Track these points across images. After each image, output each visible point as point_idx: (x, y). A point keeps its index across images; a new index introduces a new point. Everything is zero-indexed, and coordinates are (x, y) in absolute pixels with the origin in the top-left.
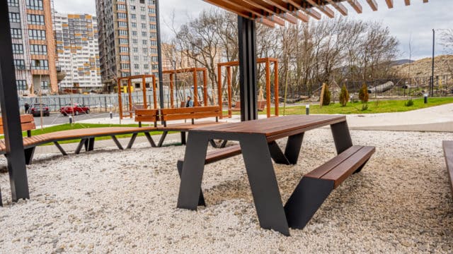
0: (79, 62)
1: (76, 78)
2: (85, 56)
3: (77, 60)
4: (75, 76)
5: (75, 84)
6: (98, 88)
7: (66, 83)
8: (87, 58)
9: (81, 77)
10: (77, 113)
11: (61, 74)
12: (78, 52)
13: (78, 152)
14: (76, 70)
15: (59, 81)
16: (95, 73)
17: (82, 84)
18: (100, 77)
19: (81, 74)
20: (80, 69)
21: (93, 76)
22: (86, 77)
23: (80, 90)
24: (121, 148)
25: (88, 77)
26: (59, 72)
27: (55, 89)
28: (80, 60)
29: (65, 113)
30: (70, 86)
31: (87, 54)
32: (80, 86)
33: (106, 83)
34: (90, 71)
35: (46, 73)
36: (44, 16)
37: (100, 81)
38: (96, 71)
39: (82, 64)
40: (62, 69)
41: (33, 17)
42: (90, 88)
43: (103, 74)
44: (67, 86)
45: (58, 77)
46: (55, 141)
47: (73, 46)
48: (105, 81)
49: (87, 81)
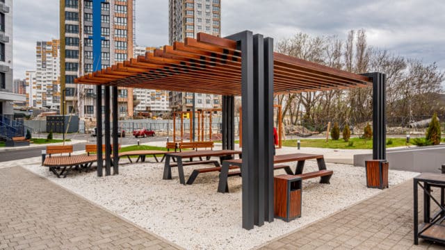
1: (148, 102)
4: (148, 101)
5: (147, 108)
6: (167, 111)
7: (140, 108)
9: (153, 102)
10: (145, 135)
11: (136, 101)
13: (137, 162)
14: (150, 95)
15: (135, 106)
16: (165, 99)
17: (153, 107)
18: (168, 102)
19: (153, 99)
20: (153, 95)
21: (163, 101)
22: (157, 102)
23: (151, 114)
24: (157, 161)
25: (159, 102)
26: (134, 99)
27: (131, 113)
29: (137, 135)
30: (143, 109)
32: (152, 109)
33: (173, 108)
34: (161, 96)
35: (125, 101)
36: (127, 54)
37: (168, 106)
38: (165, 97)
39: (154, 91)
40: (138, 98)
41: (119, 55)
42: (160, 111)
43: (171, 99)
44: (140, 109)
45: (134, 103)
46: (128, 156)
48: (172, 106)
49: (158, 106)
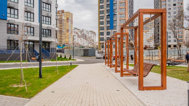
0: (148, 37)
1: (146, 43)
2: (150, 34)
3: (147, 36)
5: (145, 46)
6: (153, 47)
8: (151, 35)
9: (148, 43)
12: (148, 33)
14: (146, 40)
19: (148, 42)
20: (148, 40)
22: (150, 43)
28: (148, 36)
31: (151, 33)
33: (156, 45)
34: (152, 40)
37: (154, 45)
39: (149, 38)
41: (122, 20)
43: (155, 41)
47: (146, 30)
